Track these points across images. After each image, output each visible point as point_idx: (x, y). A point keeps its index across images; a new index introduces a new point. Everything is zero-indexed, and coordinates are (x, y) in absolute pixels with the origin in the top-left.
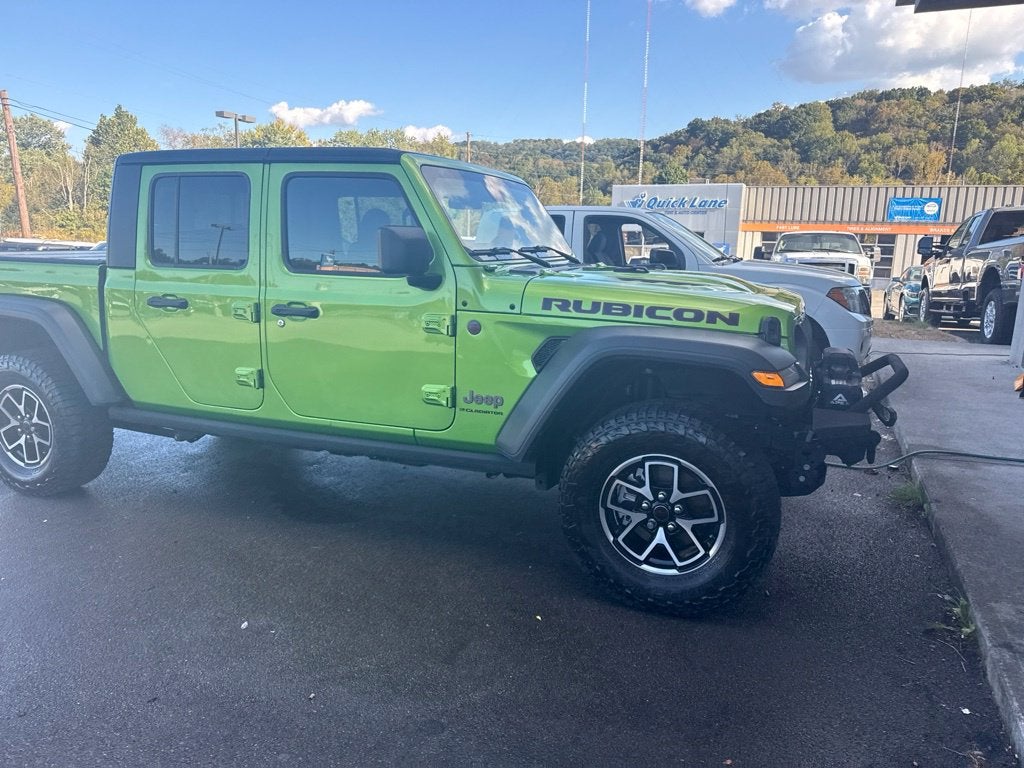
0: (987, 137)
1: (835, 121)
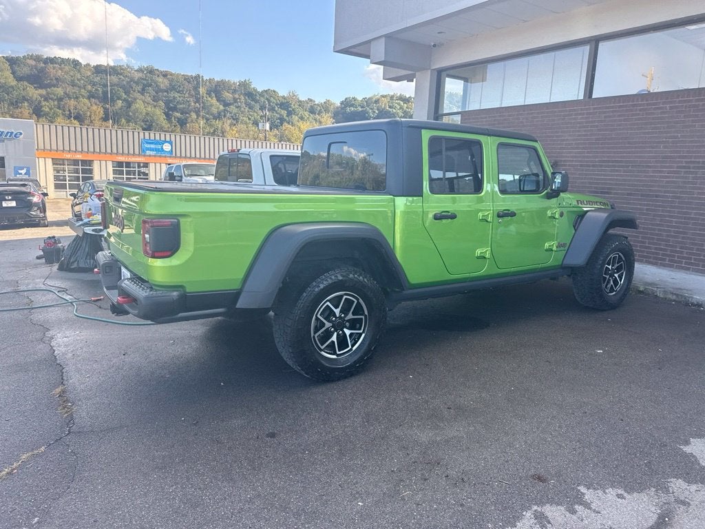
0: (125, 100)
1: (13, 73)
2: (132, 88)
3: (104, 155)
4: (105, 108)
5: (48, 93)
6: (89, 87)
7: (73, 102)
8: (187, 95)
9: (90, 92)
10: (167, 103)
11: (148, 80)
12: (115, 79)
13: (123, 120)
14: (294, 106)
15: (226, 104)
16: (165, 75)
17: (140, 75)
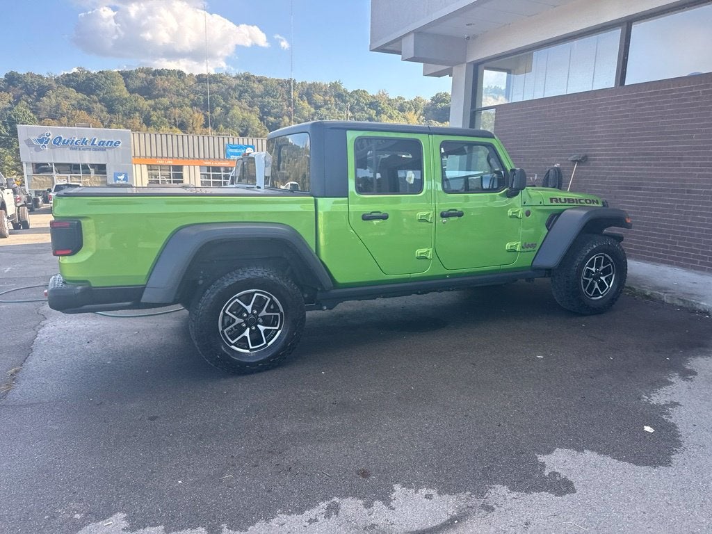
0: (224, 107)
1: (127, 86)
2: (230, 94)
3: (192, 160)
4: (205, 116)
5: (156, 104)
6: (192, 96)
7: (177, 111)
8: (280, 99)
9: (192, 100)
10: (262, 108)
11: (244, 87)
12: (214, 87)
13: (221, 126)
14: (384, 105)
15: (317, 107)
16: (260, 81)
17: (238, 82)
